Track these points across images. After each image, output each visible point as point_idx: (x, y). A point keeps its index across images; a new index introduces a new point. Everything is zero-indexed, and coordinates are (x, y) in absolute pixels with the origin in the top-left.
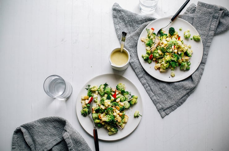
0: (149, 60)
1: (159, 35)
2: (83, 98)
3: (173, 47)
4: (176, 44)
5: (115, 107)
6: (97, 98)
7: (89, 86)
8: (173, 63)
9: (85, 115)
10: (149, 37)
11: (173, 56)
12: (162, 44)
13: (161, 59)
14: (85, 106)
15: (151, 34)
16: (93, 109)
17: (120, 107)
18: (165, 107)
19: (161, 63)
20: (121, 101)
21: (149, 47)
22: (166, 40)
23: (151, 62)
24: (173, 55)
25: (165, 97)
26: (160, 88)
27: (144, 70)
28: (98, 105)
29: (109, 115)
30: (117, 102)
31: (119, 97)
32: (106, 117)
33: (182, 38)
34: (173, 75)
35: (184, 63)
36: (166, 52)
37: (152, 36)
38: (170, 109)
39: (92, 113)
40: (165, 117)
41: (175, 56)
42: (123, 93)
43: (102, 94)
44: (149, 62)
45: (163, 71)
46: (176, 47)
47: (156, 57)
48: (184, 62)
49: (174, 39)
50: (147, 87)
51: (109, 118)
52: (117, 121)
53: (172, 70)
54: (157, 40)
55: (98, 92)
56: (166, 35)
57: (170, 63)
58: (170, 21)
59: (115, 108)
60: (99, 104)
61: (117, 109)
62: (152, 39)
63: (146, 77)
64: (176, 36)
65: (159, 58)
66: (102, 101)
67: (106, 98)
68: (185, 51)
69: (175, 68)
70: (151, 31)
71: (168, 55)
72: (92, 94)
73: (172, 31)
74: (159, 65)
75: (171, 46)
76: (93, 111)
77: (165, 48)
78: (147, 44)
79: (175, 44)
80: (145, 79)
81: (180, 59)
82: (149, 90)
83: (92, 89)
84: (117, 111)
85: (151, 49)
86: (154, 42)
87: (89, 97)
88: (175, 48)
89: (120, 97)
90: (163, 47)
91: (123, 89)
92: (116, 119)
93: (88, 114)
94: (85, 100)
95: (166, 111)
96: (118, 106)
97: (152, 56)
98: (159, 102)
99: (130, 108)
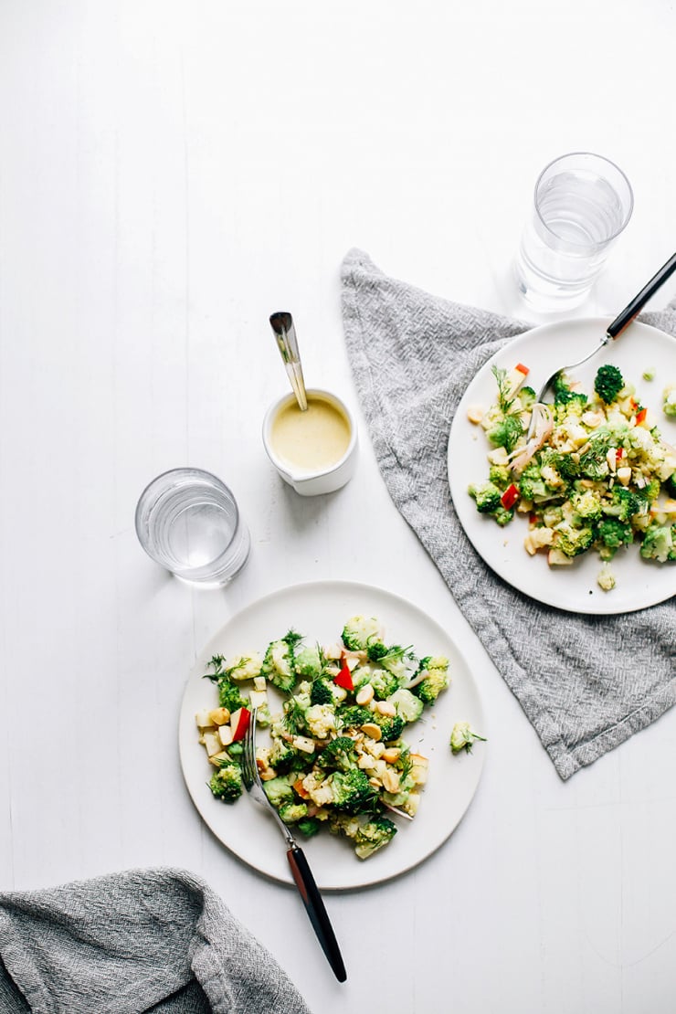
0: (501, 510)
1: (550, 398)
2: (202, 725)
3: (612, 454)
4: (626, 443)
5: (360, 730)
6: (266, 705)
7: (218, 661)
8: (609, 527)
9: (227, 795)
10: (505, 407)
11: (610, 495)
12: (564, 438)
13: (558, 510)
14: (224, 756)
15: (512, 391)
16: (260, 764)
17: (381, 722)
18: (576, 729)
19: (556, 528)
20: (377, 698)
21: (503, 450)
22: (583, 424)
23: (510, 520)
24: (609, 491)
25: (575, 686)
26: (554, 644)
27: (481, 561)
28: (280, 737)
29: (343, 773)
30: (362, 707)
31: (364, 683)
32: (329, 785)
33: (654, 417)
34: (610, 583)
35: (656, 532)
36: (579, 479)
37: (517, 400)
38: (598, 739)
39: (263, 782)
40: (576, 778)
41: (621, 498)
42: (375, 656)
43: (287, 684)
44: (501, 519)
45: (562, 561)
46: (625, 454)
47: (533, 496)
48: (661, 526)
49: (616, 420)
50: (492, 640)
51: (345, 787)
52: (382, 789)
53: (602, 559)
54: (538, 421)
55: (267, 681)
56: (583, 398)
57: (594, 527)
58: (604, 335)
59: (362, 735)
60: (286, 735)
61: (371, 738)
62: (516, 415)
63: (488, 593)
64: (627, 406)
65: (548, 504)
66: (294, 715)
67: (308, 701)
68: (665, 477)
69: (616, 552)
70: (515, 379)
71: (589, 493)
72: (243, 697)
73: (609, 384)
74: (544, 535)
75: (605, 451)
76: (264, 770)
77: (576, 457)
78: (493, 438)
79: (620, 442)
80: (486, 603)
81: (643, 511)
82: (503, 655)
83: (234, 675)
84: (370, 744)
85: (511, 460)
86: (524, 428)
87: (232, 712)
88: (622, 462)
89: (367, 679)
90: (566, 456)
91: (373, 642)
92: (373, 780)
93: (243, 789)
94: (214, 728)
95: (579, 749)
96: (372, 721)
97: (517, 492)
98: (546, 709)
99: (427, 718)
